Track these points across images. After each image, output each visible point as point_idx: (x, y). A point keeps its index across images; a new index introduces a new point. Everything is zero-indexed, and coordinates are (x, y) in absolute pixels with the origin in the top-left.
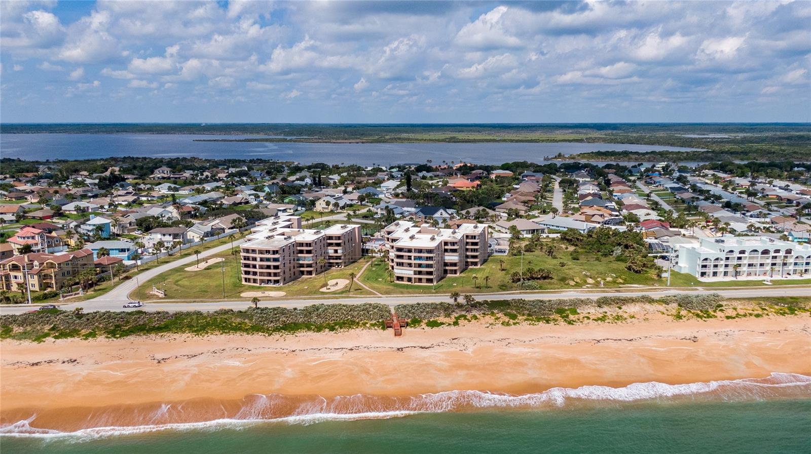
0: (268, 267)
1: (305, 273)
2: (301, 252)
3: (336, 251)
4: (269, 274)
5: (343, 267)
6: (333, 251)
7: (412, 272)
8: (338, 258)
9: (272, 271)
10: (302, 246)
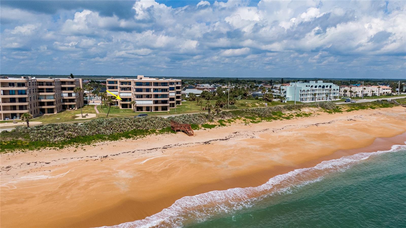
0: (13, 100)
1: (46, 111)
2: (42, 90)
3: (70, 95)
4: (14, 108)
5: (76, 109)
6: (67, 95)
7: (152, 102)
8: (72, 100)
9: (17, 104)
10: (43, 85)
